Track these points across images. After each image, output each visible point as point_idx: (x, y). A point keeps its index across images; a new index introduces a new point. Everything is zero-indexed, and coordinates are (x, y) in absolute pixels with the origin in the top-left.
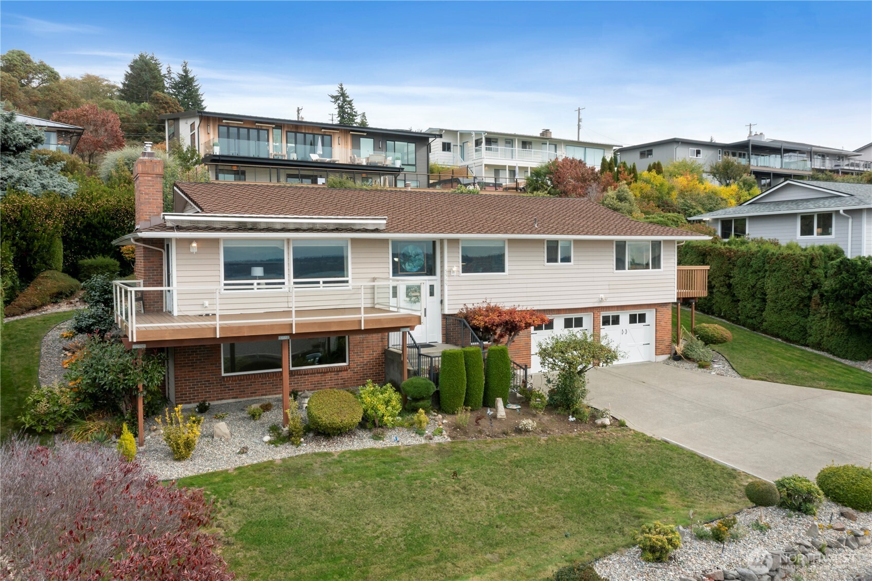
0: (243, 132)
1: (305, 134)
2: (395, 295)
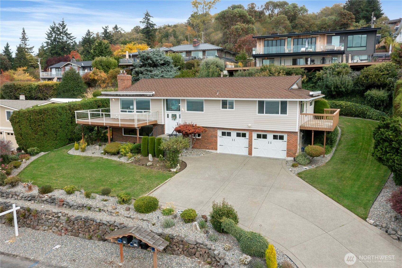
0: (274, 42)
2: (168, 117)
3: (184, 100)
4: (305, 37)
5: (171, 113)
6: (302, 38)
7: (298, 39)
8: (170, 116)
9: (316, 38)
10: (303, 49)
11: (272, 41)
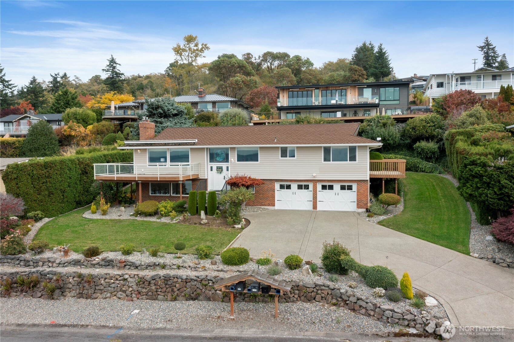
0: (300, 93)
1: (331, 90)
2: (212, 170)
3: (234, 148)
4: (334, 89)
5: (215, 165)
6: (331, 89)
7: (326, 90)
8: (215, 168)
9: (346, 89)
10: (333, 102)
11: (298, 92)
